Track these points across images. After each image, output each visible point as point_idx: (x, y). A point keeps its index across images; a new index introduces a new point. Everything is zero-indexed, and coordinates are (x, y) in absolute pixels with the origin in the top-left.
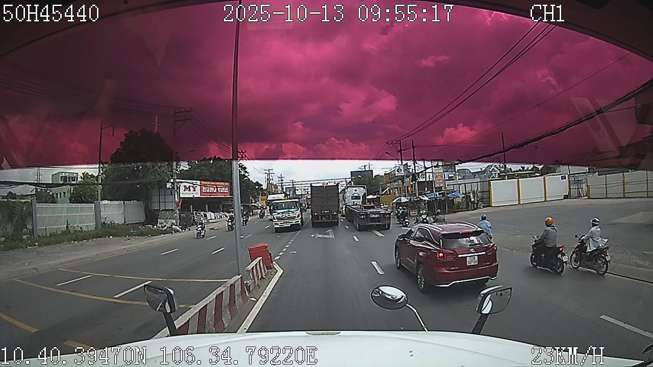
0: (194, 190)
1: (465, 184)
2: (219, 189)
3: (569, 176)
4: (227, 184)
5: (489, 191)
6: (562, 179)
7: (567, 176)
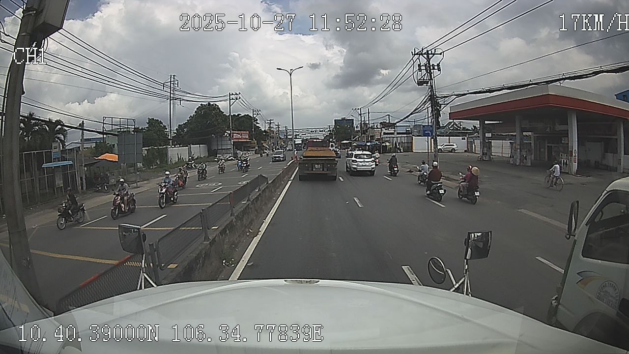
1: (397, 137)
3: (467, 138)
4: (248, 132)
5: (412, 143)
6: (462, 139)
7: (466, 138)
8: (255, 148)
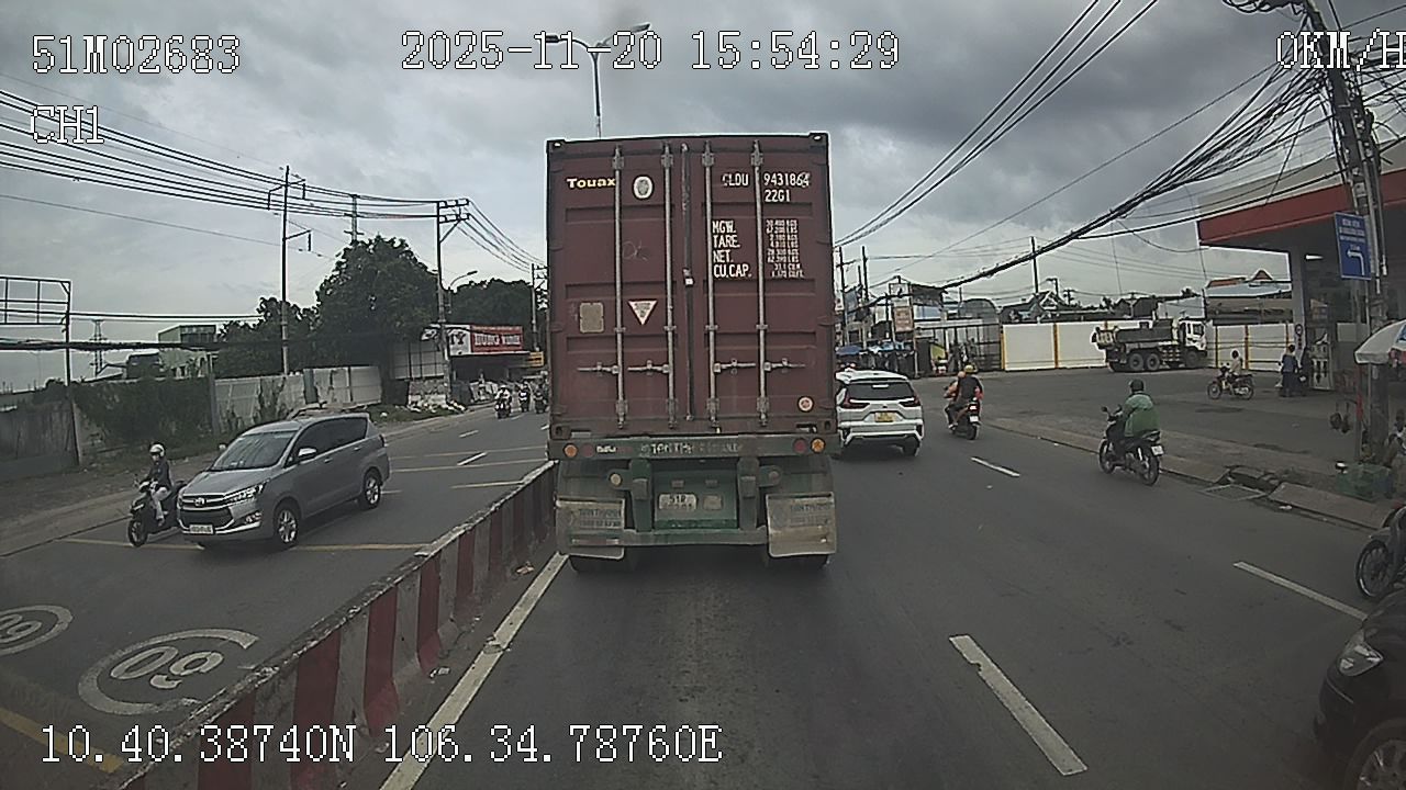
0: (461, 343)
2: (503, 338)
4: (518, 328)
5: (1000, 342)
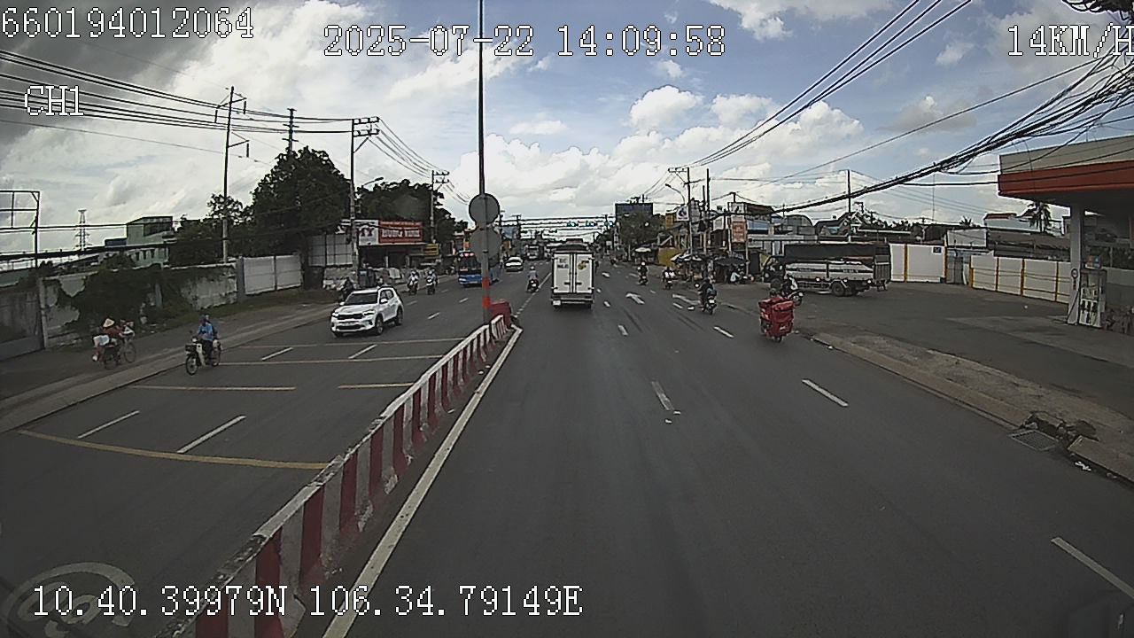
0: (370, 235)
2: (406, 232)
3: (946, 248)
4: (417, 224)
6: (934, 251)
7: (943, 248)
8: (434, 260)
